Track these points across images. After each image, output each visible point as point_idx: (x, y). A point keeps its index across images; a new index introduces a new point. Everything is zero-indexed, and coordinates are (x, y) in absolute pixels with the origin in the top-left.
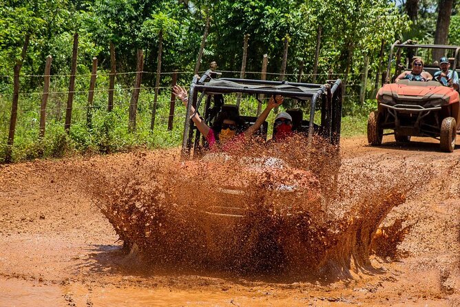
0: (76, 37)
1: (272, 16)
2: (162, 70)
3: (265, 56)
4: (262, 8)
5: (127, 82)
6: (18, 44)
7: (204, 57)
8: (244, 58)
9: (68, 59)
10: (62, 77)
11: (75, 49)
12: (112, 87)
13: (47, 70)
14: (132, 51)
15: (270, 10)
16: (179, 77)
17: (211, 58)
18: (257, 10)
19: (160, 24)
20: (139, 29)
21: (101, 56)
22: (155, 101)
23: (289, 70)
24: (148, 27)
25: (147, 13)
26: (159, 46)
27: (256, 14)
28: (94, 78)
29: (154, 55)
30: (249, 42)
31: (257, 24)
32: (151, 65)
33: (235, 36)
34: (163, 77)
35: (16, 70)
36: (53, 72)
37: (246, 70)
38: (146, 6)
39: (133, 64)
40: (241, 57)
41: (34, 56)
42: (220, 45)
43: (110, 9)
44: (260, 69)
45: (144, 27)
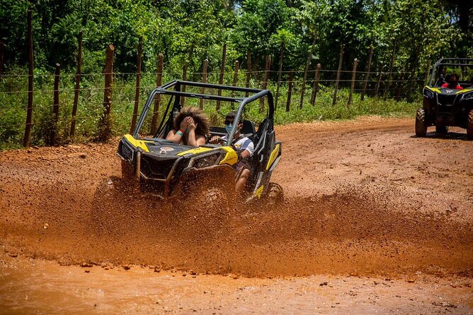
0: (225, 46)
1: (361, 31)
2: (283, 70)
3: (356, 59)
4: (355, 26)
5: (259, 78)
6: (185, 52)
7: (313, 61)
8: (341, 61)
9: (219, 62)
10: (215, 75)
11: (224, 55)
12: (248, 81)
13: (205, 69)
14: (263, 57)
15: (361, 27)
16: (294, 74)
17: (317, 61)
18: (351, 27)
19: (283, 37)
20: (267, 41)
21: (240, 59)
22: (277, 91)
23: (373, 69)
24: (274, 39)
25: (273, 30)
26: (281, 52)
27: (350, 30)
28: (236, 75)
29: (277, 59)
30: (344, 50)
31: (351, 36)
32: (275, 66)
33: (334, 46)
34: (283, 74)
35: (185, 70)
36: (209, 70)
37: (342, 69)
38: (272, 25)
39: (263, 65)
40: (338, 61)
41: (196, 60)
42: (322, 51)
43: (247, 27)
44: (352, 69)
45: (271, 40)
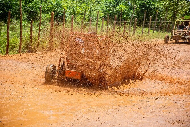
0: (98, 12)
1: (154, 5)
2: (121, 21)
3: (151, 16)
4: (151, 3)
5: (112, 24)
6: (82, 14)
7: (133, 16)
8: (145, 17)
9: (96, 18)
10: (94, 23)
11: (98, 15)
12: (108, 26)
13: (90, 21)
14: (113, 15)
15: (153, 3)
16: (126, 23)
17: (135, 17)
18: (149, 3)
19: (121, 8)
20: (115, 9)
21: (104, 17)
22: (119, 29)
23: (158, 20)
25: (117, 4)
26: (121, 14)
27: (149, 4)
28: (103, 23)
29: (119, 16)
30: (146, 13)
31: (149, 7)
32: (118, 19)
33: (142, 11)
34: (122, 23)
35: (82, 22)
36: (92, 21)
37: (145, 20)
38: (117, 3)
39: (113, 19)
40: (144, 17)
41: (86, 17)
42: (137, 13)
43: (107, 4)
44: (149, 20)
45: (117, 9)
